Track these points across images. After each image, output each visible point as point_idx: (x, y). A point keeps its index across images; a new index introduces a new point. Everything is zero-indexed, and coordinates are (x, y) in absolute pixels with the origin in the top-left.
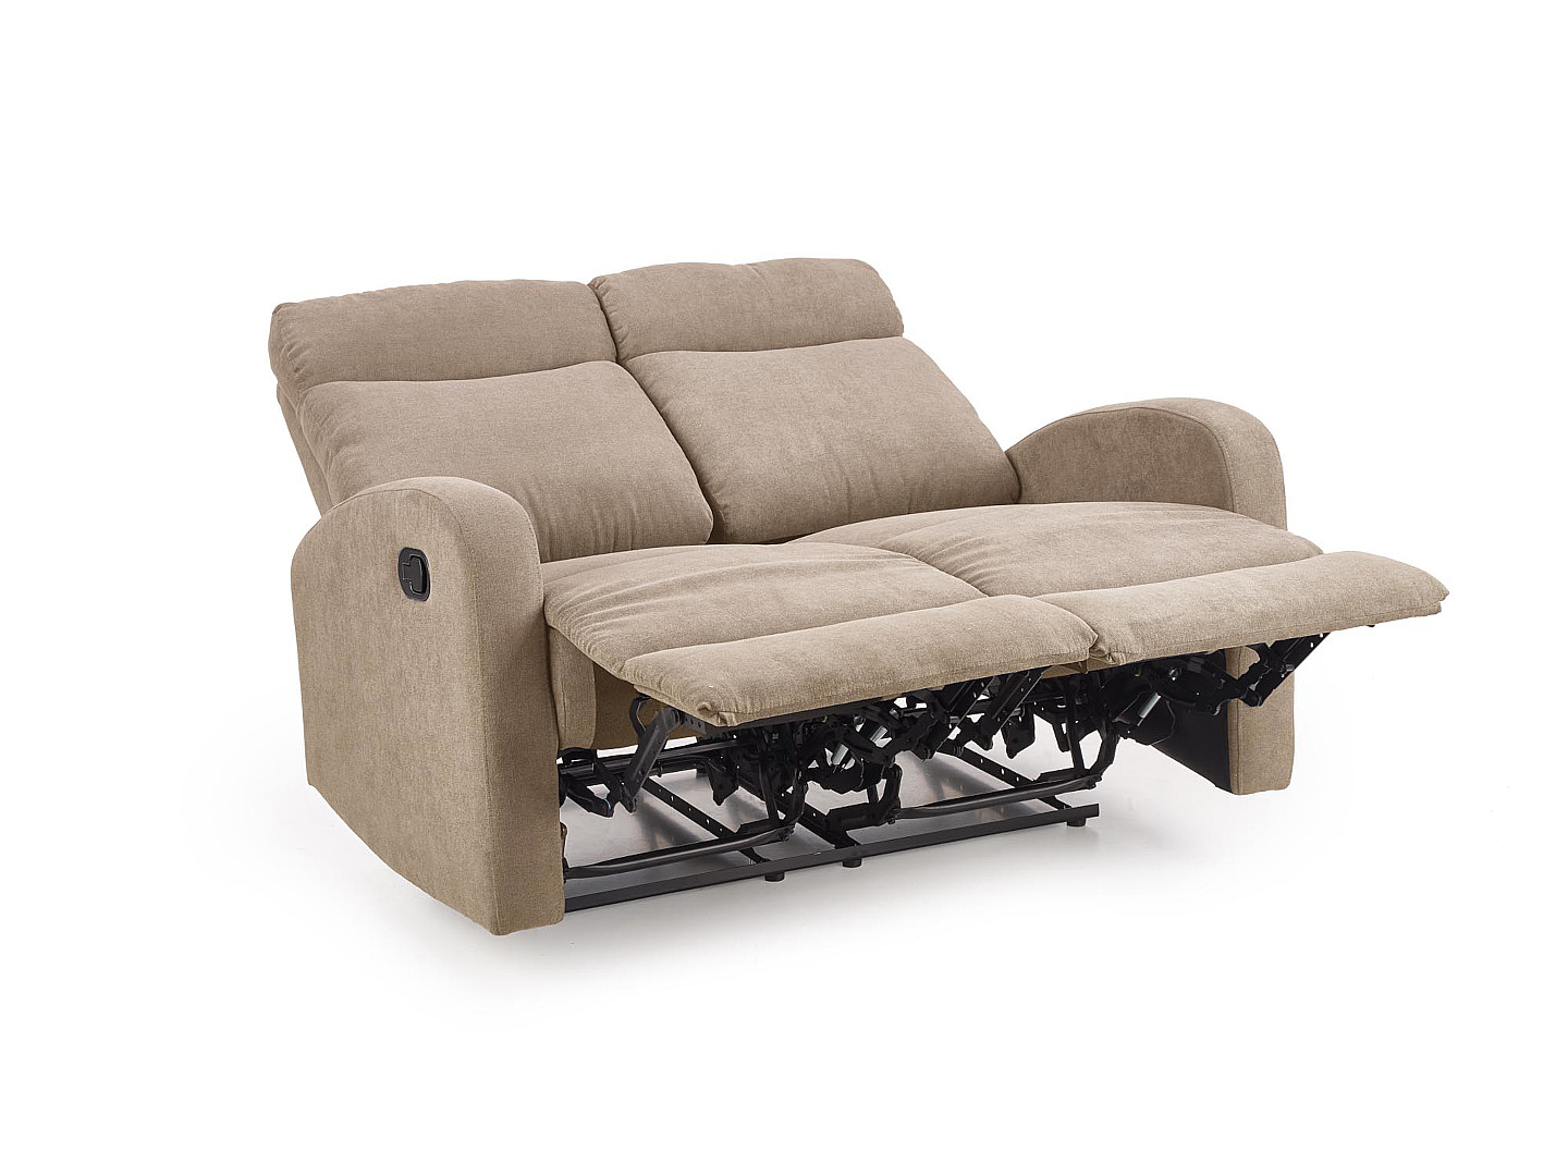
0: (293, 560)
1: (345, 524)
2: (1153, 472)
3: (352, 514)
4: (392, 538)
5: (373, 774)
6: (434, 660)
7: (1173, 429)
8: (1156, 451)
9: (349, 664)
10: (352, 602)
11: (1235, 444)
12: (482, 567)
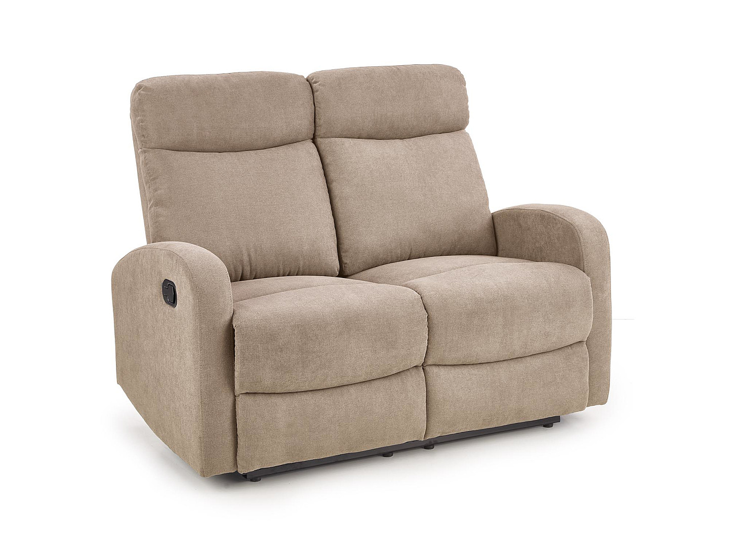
0: (113, 272)
1: (137, 261)
2: (546, 243)
3: (141, 256)
4: (160, 273)
5: (147, 387)
6: (178, 338)
7: (556, 224)
8: (548, 233)
9: (137, 330)
10: (140, 300)
11: (586, 234)
12: (202, 296)
